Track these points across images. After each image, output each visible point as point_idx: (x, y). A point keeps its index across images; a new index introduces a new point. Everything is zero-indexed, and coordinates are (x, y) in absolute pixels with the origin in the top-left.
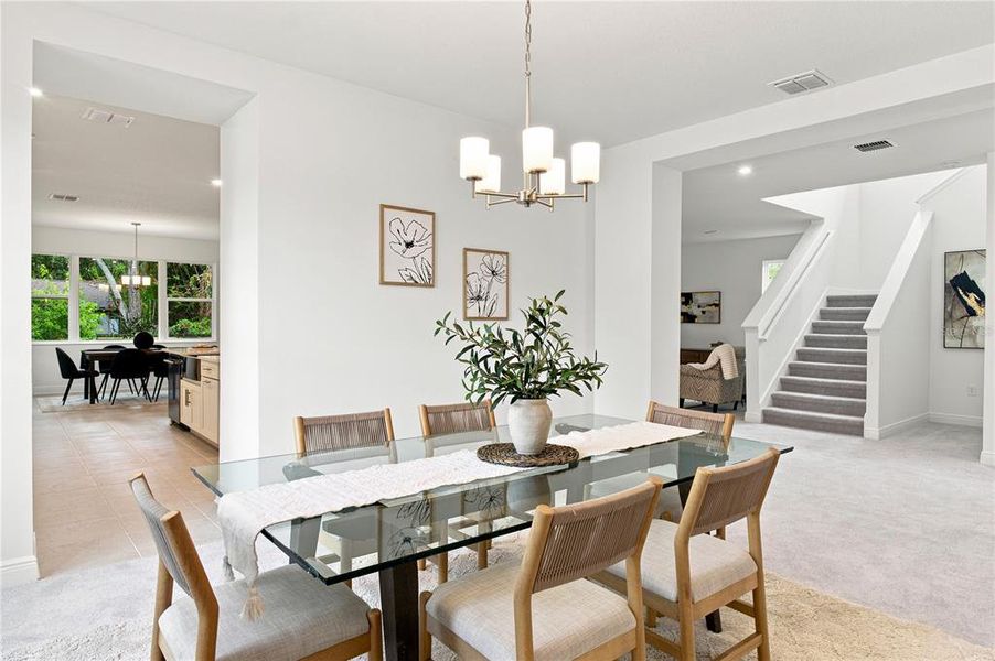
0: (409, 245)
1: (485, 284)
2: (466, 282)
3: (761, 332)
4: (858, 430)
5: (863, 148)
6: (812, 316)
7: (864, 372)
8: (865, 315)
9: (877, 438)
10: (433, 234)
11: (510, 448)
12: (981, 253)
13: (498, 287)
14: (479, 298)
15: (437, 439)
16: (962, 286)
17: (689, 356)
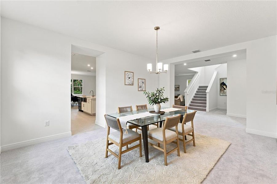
0: (129, 78)
1: (141, 85)
2: (138, 84)
3: (187, 93)
4: (205, 110)
5: (206, 61)
6: (196, 90)
7: (206, 100)
8: (206, 90)
9: (208, 111)
10: (133, 76)
11: (154, 112)
12: (226, 78)
13: (144, 85)
14: (140, 87)
15: (139, 111)
16: (223, 84)
17: (176, 97)
